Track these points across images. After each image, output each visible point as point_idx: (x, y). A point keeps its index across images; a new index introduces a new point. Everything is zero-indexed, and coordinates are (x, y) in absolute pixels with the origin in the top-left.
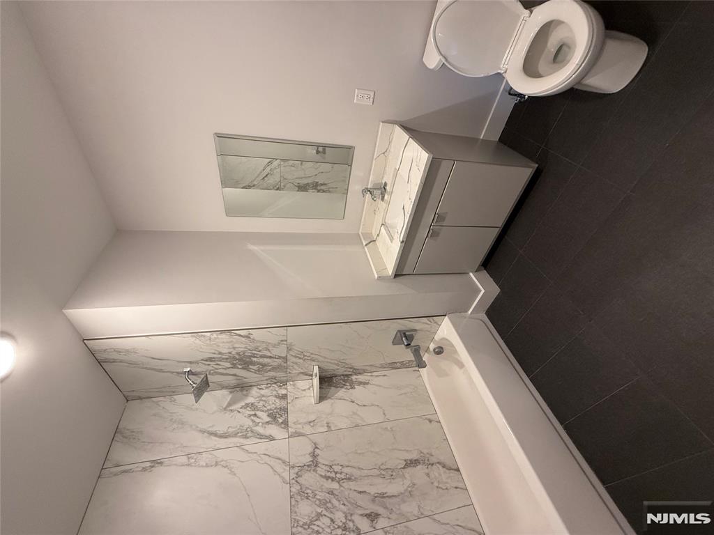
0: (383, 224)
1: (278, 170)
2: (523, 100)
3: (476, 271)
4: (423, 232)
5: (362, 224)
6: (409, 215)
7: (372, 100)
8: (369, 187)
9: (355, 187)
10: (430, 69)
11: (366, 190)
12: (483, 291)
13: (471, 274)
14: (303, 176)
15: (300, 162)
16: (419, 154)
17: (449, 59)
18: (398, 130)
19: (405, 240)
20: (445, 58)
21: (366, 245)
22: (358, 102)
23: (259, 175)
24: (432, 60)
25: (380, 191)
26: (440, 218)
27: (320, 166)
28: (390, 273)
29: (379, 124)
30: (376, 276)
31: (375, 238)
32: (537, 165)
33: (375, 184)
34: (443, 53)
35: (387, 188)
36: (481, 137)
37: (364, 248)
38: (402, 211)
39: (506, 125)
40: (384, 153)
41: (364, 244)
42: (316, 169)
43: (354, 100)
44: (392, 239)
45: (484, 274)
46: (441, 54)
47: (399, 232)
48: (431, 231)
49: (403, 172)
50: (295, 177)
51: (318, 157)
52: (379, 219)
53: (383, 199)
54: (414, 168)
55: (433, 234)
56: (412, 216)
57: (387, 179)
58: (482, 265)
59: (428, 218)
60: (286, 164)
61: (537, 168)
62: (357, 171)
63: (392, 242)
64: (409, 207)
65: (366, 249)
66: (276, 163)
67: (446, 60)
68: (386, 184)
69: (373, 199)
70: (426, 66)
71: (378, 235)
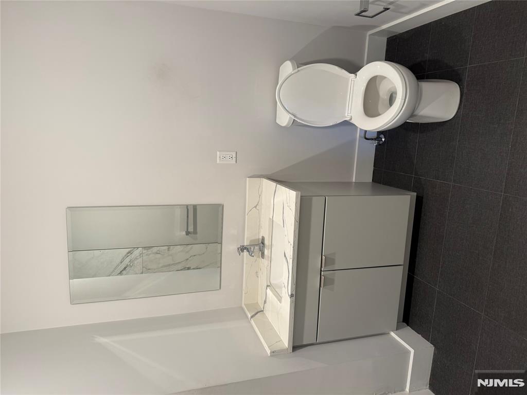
0: (268, 286)
1: (140, 260)
2: (381, 142)
3: (397, 330)
4: (313, 281)
5: (244, 292)
6: (291, 260)
7: (234, 159)
8: (245, 244)
9: (229, 248)
10: (284, 127)
11: (242, 249)
12: (412, 351)
13: (393, 334)
14: (172, 263)
15: (167, 247)
16: (288, 195)
17: (298, 116)
18: (265, 181)
19: (294, 293)
20: (294, 115)
21: (252, 317)
22: (221, 162)
23: (115, 269)
24: (284, 119)
25: (259, 247)
26: (328, 261)
27: (192, 248)
28: (286, 345)
29: (246, 180)
30: (269, 352)
31: (262, 307)
32: (415, 194)
33: (251, 241)
34: (291, 112)
35: (266, 242)
36: (354, 181)
37: (250, 322)
38: (284, 258)
39: (374, 166)
40: (255, 207)
41: (249, 316)
42: (187, 252)
43: (217, 161)
44: (280, 299)
45: (408, 330)
46: (290, 113)
47: (286, 285)
48: (323, 277)
49: (278, 219)
50: (161, 265)
51: (189, 239)
52: (263, 282)
53: (263, 255)
54: (286, 209)
55: (326, 282)
56: (296, 261)
57: (264, 233)
58: (403, 321)
59: (315, 262)
60: (150, 251)
61: (417, 196)
62: (229, 230)
63: (280, 302)
64: (290, 252)
65: (252, 322)
66: (137, 253)
67: (295, 116)
68: (263, 239)
69: (251, 255)
70: (278, 125)
71: (265, 302)
